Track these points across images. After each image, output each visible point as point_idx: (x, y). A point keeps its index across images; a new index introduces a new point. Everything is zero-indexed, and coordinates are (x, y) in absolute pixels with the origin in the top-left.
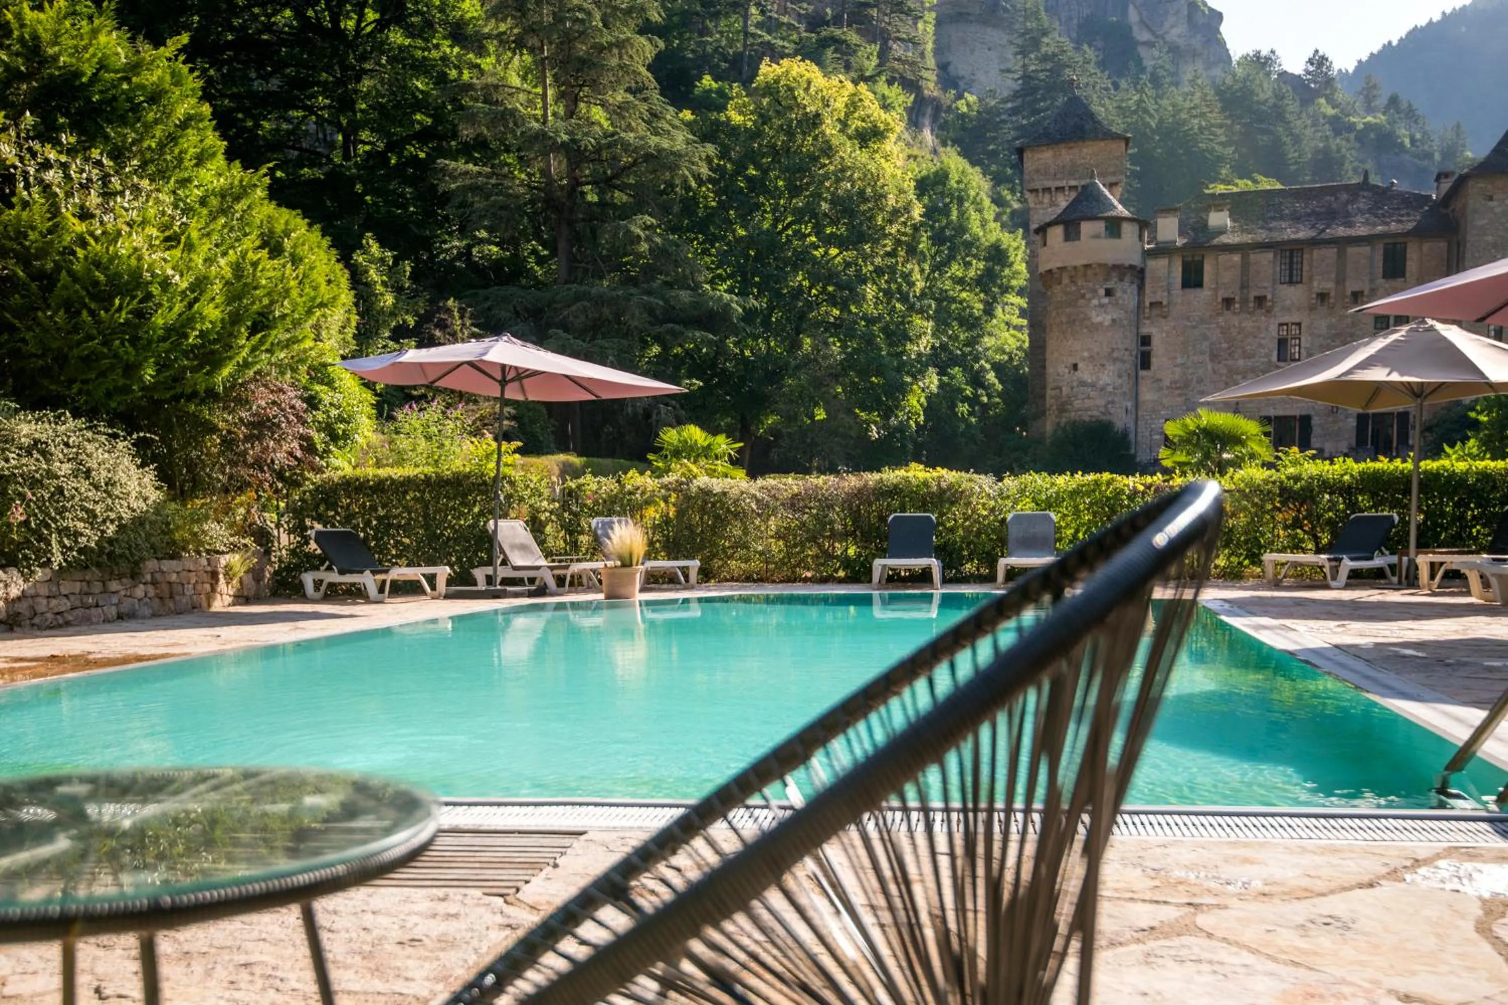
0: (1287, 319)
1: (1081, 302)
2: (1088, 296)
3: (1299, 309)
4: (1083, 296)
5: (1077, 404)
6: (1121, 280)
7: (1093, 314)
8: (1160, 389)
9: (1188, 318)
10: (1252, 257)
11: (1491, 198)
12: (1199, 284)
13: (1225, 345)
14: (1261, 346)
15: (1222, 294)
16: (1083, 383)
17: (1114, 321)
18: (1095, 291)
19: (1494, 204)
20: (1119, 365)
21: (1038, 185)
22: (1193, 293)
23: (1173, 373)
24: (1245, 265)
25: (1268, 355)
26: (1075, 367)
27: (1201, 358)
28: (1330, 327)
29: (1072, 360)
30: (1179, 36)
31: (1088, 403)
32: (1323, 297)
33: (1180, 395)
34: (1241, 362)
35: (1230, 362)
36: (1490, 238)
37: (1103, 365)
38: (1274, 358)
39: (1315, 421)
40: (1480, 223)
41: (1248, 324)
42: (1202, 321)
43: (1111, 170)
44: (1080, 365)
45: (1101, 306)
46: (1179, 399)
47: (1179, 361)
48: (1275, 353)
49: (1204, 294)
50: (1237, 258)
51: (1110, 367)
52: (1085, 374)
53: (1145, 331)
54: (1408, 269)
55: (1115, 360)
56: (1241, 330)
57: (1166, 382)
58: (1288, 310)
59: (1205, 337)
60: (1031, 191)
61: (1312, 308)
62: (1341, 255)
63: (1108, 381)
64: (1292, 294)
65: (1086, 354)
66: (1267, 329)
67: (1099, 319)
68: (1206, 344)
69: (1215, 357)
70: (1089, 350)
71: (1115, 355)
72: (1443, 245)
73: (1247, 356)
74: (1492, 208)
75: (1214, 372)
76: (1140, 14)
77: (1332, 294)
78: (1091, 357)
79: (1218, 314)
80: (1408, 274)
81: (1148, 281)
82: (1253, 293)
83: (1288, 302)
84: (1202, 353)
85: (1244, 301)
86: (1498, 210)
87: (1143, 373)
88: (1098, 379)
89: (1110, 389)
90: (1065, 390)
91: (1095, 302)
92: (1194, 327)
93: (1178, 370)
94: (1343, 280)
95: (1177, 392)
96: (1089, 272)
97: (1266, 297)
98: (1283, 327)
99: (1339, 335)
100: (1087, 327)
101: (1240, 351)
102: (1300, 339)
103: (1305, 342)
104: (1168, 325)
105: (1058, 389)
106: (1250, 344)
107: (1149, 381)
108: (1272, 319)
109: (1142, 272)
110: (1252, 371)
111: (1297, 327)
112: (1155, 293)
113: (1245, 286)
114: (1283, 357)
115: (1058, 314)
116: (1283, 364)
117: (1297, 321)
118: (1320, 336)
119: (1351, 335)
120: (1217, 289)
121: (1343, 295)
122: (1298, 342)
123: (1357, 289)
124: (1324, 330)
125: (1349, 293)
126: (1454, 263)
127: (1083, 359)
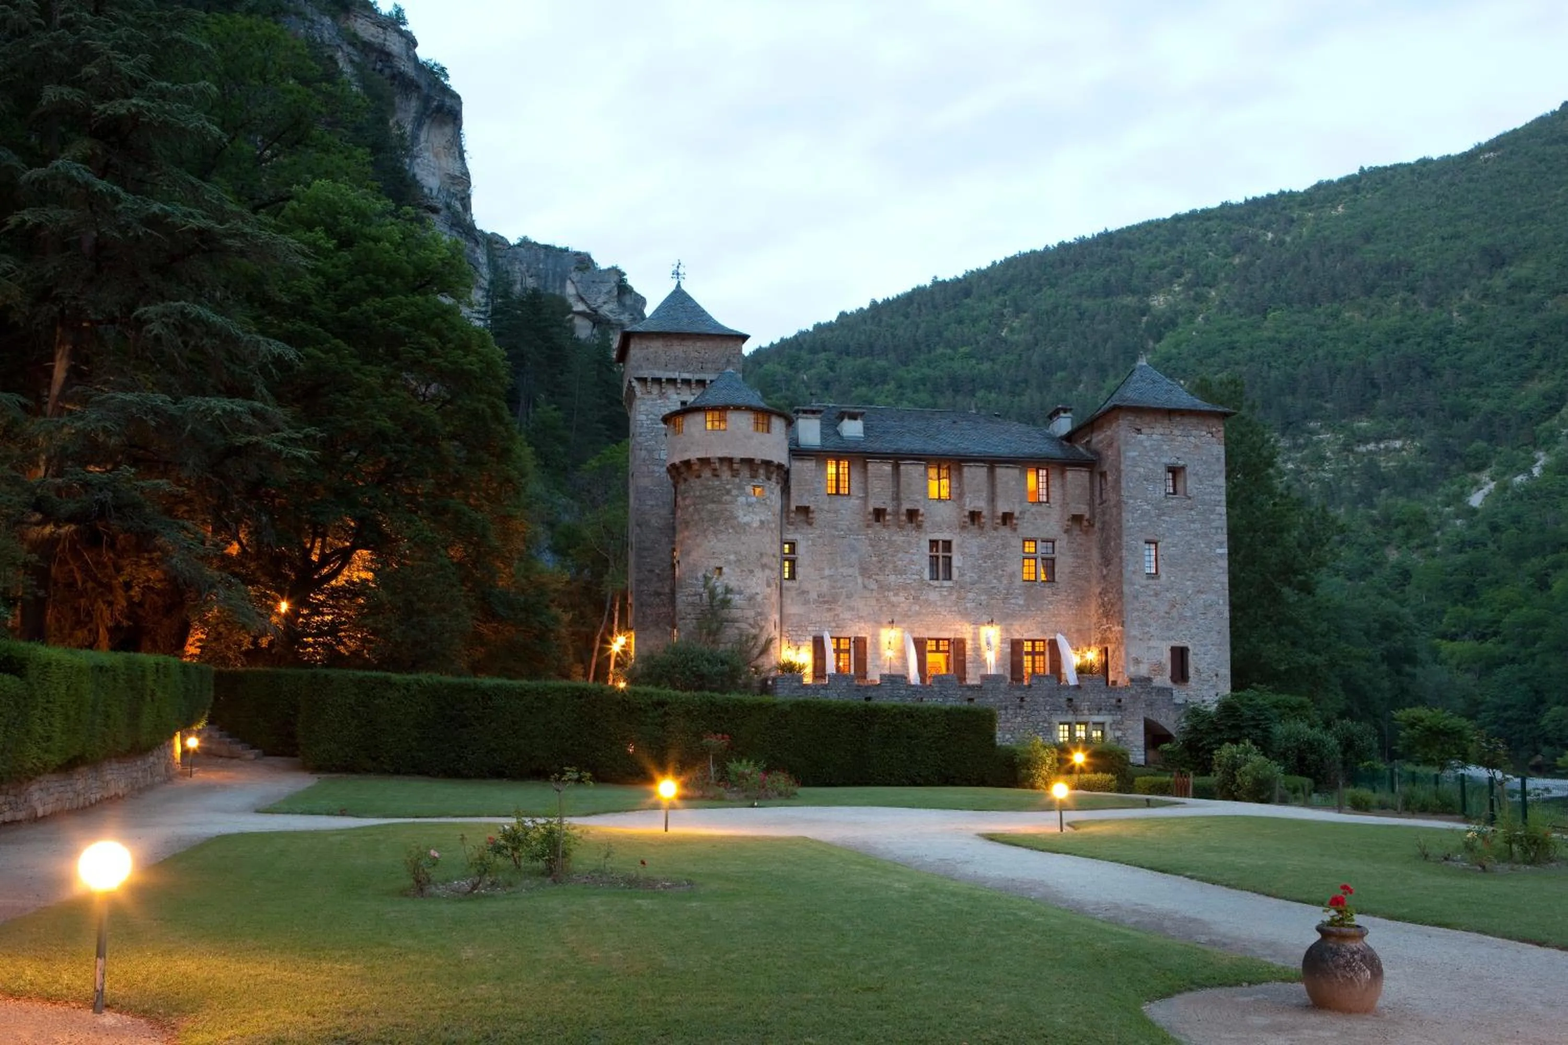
0: (935, 536)
1: (727, 499)
2: (735, 492)
3: (950, 526)
4: (728, 492)
5: (723, 612)
6: (769, 479)
7: (741, 513)
8: (806, 602)
9: (835, 528)
10: (902, 467)
11: (1139, 431)
13: (874, 559)
14: (912, 562)
15: (873, 504)
16: (729, 590)
17: (762, 522)
18: (741, 488)
19: (1141, 437)
20: (766, 572)
21: (645, 374)
22: (841, 501)
23: (821, 584)
24: (895, 474)
25: (919, 573)
26: (720, 571)
27: (850, 571)
28: (981, 548)
29: (715, 563)
30: (611, 312)
31: (735, 613)
32: (974, 516)
33: (828, 610)
34: (892, 578)
35: (880, 578)
36: (1141, 470)
37: (751, 572)
38: (926, 575)
39: (970, 644)
40: (1132, 454)
41: (899, 538)
42: (850, 531)
44: (725, 570)
45: (750, 505)
46: (827, 614)
47: (827, 572)
48: (927, 570)
49: (853, 502)
50: (885, 467)
51: (757, 574)
52: (733, 579)
53: (789, 537)
54: (1052, 495)
55: (764, 567)
56: (891, 544)
57: (813, 595)
58: (938, 525)
59: (854, 549)
61: (963, 528)
62: (992, 475)
63: (757, 589)
64: (943, 510)
65: (732, 557)
66: (918, 545)
67: (746, 519)
68: (854, 556)
69: (864, 571)
70: (735, 553)
71: (764, 561)
73: (899, 572)
74: (1141, 442)
75: (865, 587)
76: (576, 288)
77: (985, 513)
78: (739, 561)
79: (868, 526)
80: (1050, 499)
81: (793, 483)
82: (906, 506)
83: (938, 518)
84: (851, 566)
85: (896, 514)
86: (1147, 444)
87: (788, 583)
88: (746, 586)
89: (758, 598)
91: (742, 499)
92: (842, 537)
93: (826, 582)
94: (992, 499)
95: (826, 606)
96: (735, 466)
97: (917, 511)
98: (934, 543)
99: (990, 556)
100: (733, 527)
101: (891, 566)
102: (950, 558)
103: (956, 561)
104: (813, 533)
105: (695, 595)
106: (901, 560)
107: (794, 593)
108: (922, 536)
109: (787, 472)
110: (905, 589)
111: (948, 545)
112: (801, 496)
113: (897, 497)
114: (934, 576)
115: (696, 510)
116: (935, 583)
117: (948, 538)
118: (971, 556)
119: (1002, 557)
120: (865, 499)
121: (993, 515)
122: (948, 561)
123: (1007, 510)
124: (975, 550)
125: (1000, 514)
126: (1097, 493)
127: (728, 562)
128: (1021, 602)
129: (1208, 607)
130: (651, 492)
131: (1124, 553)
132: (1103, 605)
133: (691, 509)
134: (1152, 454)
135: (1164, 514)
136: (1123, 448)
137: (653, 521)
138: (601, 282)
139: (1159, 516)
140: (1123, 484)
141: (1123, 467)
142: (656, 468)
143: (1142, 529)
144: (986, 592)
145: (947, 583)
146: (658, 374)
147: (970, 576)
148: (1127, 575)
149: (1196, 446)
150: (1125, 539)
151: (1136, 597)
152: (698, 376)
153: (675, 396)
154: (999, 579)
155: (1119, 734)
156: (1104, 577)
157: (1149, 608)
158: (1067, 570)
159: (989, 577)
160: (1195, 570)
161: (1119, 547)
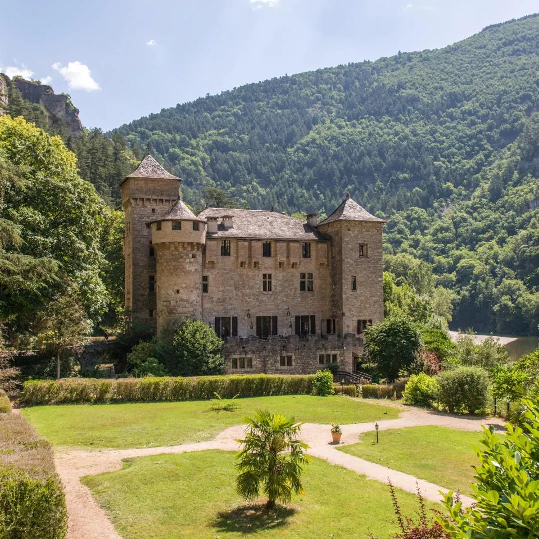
0: (265, 273)
1: (181, 260)
2: (184, 257)
3: (271, 268)
4: (182, 257)
5: (179, 310)
6: (198, 250)
7: (187, 266)
8: (212, 302)
9: (224, 269)
10: (252, 243)
11: (349, 230)
12: (229, 254)
13: (240, 283)
14: (256, 284)
15: (240, 259)
16: (182, 300)
17: (196, 269)
18: (187, 255)
19: (350, 232)
20: (198, 291)
21: (137, 196)
22: (226, 258)
23: (218, 295)
24: (250, 247)
25: (258, 289)
26: (178, 292)
27: (230, 288)
28: (284, 277)
29: (176, 288)
30: (62, 116)
31: (185, 310)
32: (281, 264)
33: (222, 306)
35: (243, 291)
36: (350, 246)
37: (192, 291)
38: (262, 290)
39: (279, 319)
40: (347, 239)
41: (250, 274)
42: (230, 271)
43: (173, 193)
44: (180, 291)
45: (191, 262)
46: (221, 308)
47: (221, 289)
48: (262, 287)
49: (232, 258)
50: (246, 243)
51: (194, 292)
52: (183, 295)
53: (205, 274)
54: (312, 254)
55: (197, 289)
56: (247, 276)
57: (215, 299)
58: (266, 268)
59: (232, 279)
60: (133, 199)
61: (276, 268)
62: (288, 245)
63: (194, 299)
64: (269, 261)
65: (183, 285)
66: (258, 276)
67: (189, 269)
68: (232, 282)
69: (236, 288)
70: (185, 284)
71: (197, 286)
72: (325, 245)
73: (250, 288)
74: (350, 234)
75: (236, 295)
77: (286, 263)
78: (186, 287)
79: (238, 269)
80: (312, 256)
81: (207, 251)
82: (254, 260)
83: (266, 265)
84: (231, 286)
85: (249, 263)
86: (352, 235)
87: (205, 294)
88: (190, 298)
89: (195, 303)
90: (172, 303)
91: (188, 260)
92: (227, 274)
93: (220, 293)
94: (288, 257)
95: (220, 304)
96: (185, 246)
97: (258, 262)
98: (264, 276)
99: (287, 281)
100: (184, 272)
101: (247, 286)
102: (271, 282)
103: (274, 283)
104: (215, 272)
105: (167, 301)
106: (251, 283)
107: (207, 298)
108: (260, 272)
109: (205, 246)
110: (253, 296)
111: (270, 276)
112: (210, 256)
113: (250, 256)
114: (264, 290)
115: (167, 264)
116: (265, 293)
117: (270, 273)
118: (280, 281)
119: (292, 281)
120: (237, 257)
121: (289, 263)
122: (270, 283)
123: (295, 261)
124: (281, 278)
125: (292, 263)
126: (330, 253)
127: (182, 288)
128: (300, 300)
129: (376, 302)
130: (139, 249)
131: (343, 281)
132: (333, 301)
133: (165, 264)
134: (354, 239)
135: (359, 264)
136: (343, 237)
137: (140, 263)
138: (57, 101)
139: (357, 265)
140: (343, 252)
141: (343, 245)
142: (142, 239)
143: (350, 271)
144: (286, 296)
145: (270, 293)
146: (143, 196)
147: (279, 289)
148: (344, 290)
149: (371, 235)
150: (344, 275)
151: (348, 300)
152: (159, 198)
153: (149, 206)
154: (291, 290)
155: (342, 358)
156: (334, 290)
157: (353, 304)
158: (318, 286)
159: (287, 290)
160: (371, 288)
161: (341, 279)
